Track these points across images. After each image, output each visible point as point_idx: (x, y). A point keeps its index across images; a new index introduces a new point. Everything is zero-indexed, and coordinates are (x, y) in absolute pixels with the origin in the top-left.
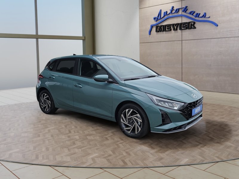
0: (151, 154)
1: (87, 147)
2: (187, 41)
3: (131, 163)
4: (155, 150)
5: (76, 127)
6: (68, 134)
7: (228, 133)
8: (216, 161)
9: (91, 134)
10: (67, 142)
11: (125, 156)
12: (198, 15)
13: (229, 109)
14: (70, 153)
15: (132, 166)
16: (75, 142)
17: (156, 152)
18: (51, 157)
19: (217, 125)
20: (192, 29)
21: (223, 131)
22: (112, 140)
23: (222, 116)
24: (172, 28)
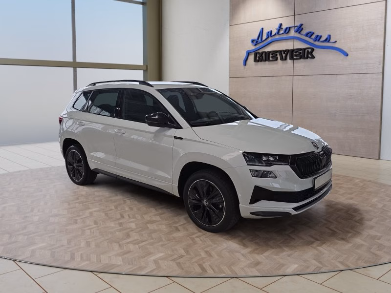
0: (243, 255)
1: (147, 242)
2: (301, 77)
3: (213, 270)
4: (249, 250)
5: (131, 209)
6: (119, 219)
7: (358, 224)
8: (339, 269)
9: (154, 221)
10: (117, 233)
11: (203, 258)
12: (318, 38)
13: (361, 184)
14: (121, 251)
15: (214, 275)
16: (131, 233)
17: (250, 252)
18: (94, 258)
19: (342, 209)
20: (309, 60)
21: (352, 220)
22: (185, 232)
23: (350, 196)
24: (279, 57)
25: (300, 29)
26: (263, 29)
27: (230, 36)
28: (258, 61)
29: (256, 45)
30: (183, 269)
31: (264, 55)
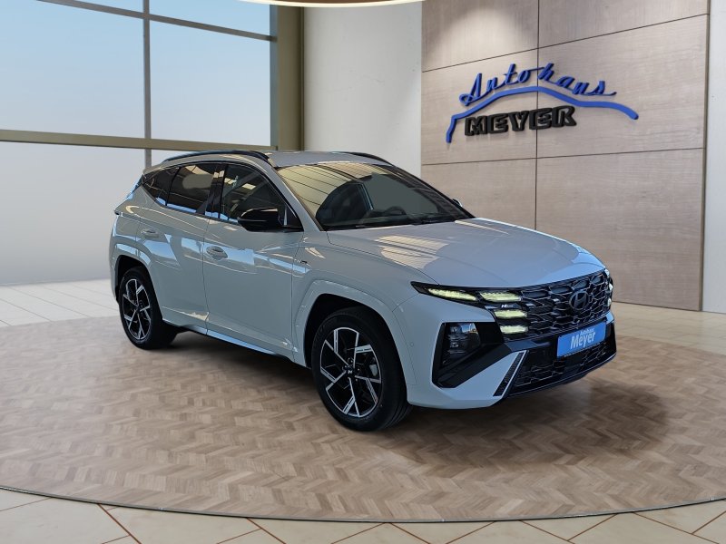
1: (225, 450)
2: (551, 161)
3: (345, 506)
4: (426, 468)
7: (653, 423)
8: (610, 511)
9: (249, 411)
11: (329, 483)
12: (582, 88)
14: (170, 465)
15: (345, 517)
16: (198, 433)
17: (428, 474)
18: (112, 478)
20: (565, 128)
21: (642, 416)
22: (305, 433)
23: (642, 372)
24: (510, 124)
25: (547, 73)
26: (480, 75)
27: (423, 91)
28: (473, 134)
29: (468, 105)
30: (283, 503)
31: (483, 123)
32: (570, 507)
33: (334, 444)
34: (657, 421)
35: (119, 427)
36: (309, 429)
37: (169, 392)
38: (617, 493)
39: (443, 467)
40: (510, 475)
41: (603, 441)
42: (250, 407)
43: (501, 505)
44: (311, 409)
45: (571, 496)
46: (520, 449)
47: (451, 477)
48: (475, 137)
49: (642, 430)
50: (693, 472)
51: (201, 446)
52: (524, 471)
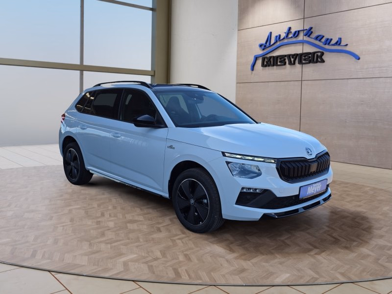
0: (227, 261)
1: (122, 242)
2: (309, 82)
3: (189, 275)
4: (235, 255)
6: (98, 218)
8: (339, 282)
9: (135, 220)
11: (180, 262)
13: (372, 193)
16: (106, 232)
17: (236, 258)
18: (57, 256)
19: (348, 217)
20: (318, 64)
21: (358, 228)
22: (167, 233)
23: (359, 203)
24: (287, 61)
25: (309, 32)
26: (271, 33)
27: (238, 41)
28: (266, 66)
29: (263, 49)
30: (154, 273)
31: (272, 60)
32: (317, 279)
33: (184, 240)
34: (367, 231)
35: (62, 228)
36: (170, 231)
37: (91, 208)
38: (343, 271)
39: (245, 254)
40: (283, 260)
41: (336, 242)
42: (136, 218)
43: (277, 277)
44: (171, 220)
45: (317, 273)
46: (288, 245)
47: (249, 260)
48: (267, 68)
49: (358, 236)
50: (387, 260)
51: (108, 240)
52: (290, 258)
